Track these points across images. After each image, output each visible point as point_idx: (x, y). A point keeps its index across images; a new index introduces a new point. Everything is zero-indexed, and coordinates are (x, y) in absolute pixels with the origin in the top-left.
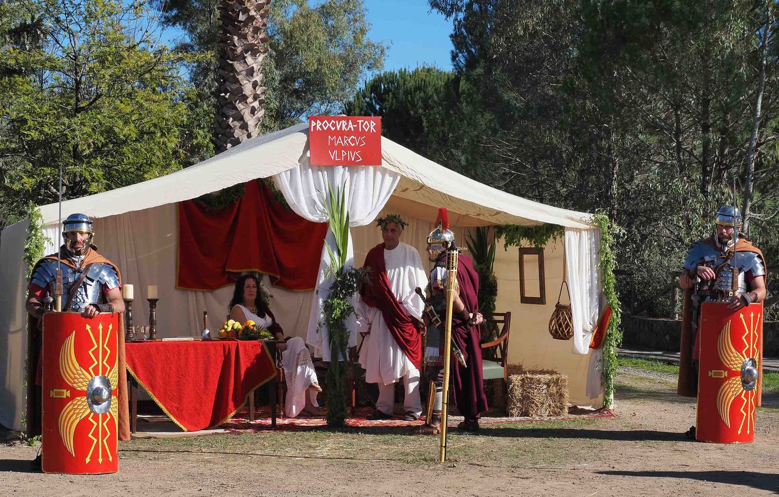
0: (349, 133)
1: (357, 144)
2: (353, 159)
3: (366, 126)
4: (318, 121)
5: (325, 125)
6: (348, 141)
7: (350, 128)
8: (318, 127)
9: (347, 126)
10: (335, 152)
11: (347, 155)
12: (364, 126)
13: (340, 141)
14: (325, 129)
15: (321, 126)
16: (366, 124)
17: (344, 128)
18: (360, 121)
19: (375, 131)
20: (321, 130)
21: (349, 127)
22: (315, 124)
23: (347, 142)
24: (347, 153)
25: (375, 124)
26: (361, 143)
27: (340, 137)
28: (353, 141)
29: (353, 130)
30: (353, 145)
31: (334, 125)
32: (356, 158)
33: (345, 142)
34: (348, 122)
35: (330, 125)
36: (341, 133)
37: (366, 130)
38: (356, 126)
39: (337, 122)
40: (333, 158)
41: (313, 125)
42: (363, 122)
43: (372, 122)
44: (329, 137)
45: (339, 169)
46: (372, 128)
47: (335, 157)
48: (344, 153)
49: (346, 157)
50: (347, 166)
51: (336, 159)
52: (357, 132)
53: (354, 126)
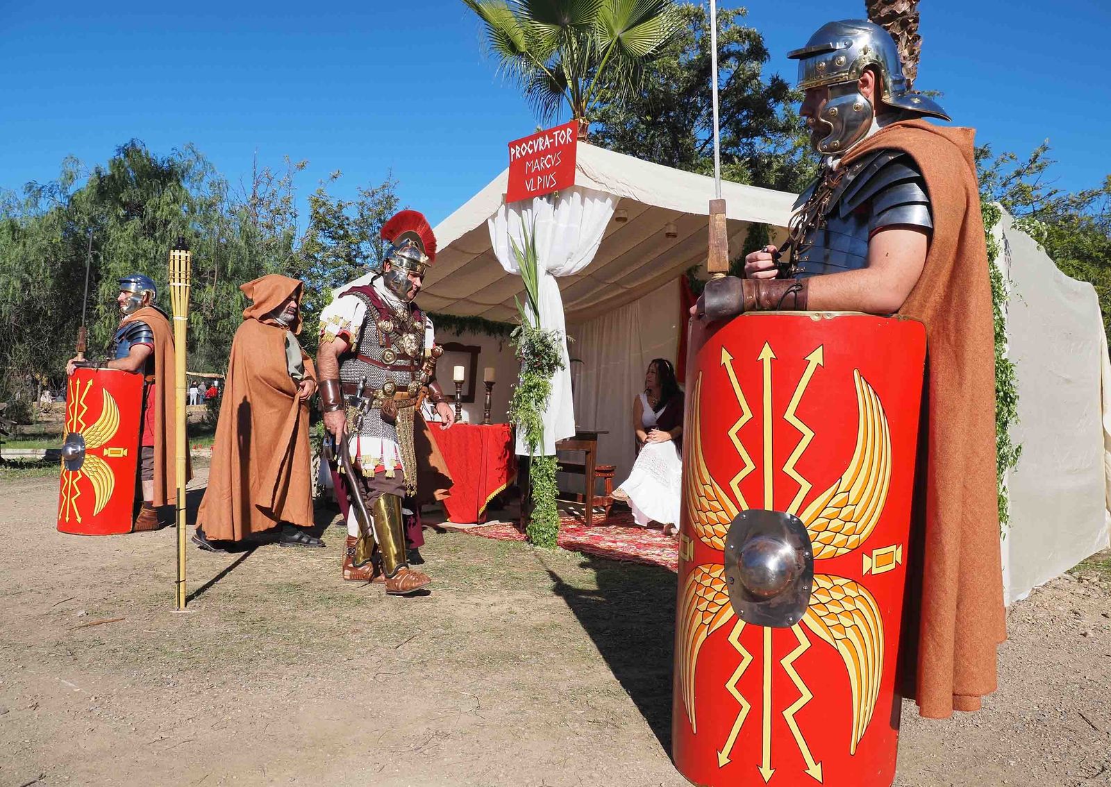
0: (544, 153)
1: (553, 164)
2: (548, 186)
3: (562, 137)
4: (517, 147)
5: (524, 148)
6: (545, 162)
7: (547, 146)
8: (518, 155)
9: (543, 145)
10: (532, 180)
11: (543, 181)
12: (560, 139)
13: (537, 165)
14: (524, 154)
15: (520, 153)
16: (563, 134)
17: (541, 147)
18: (556, 133)
19: (571, 141)
20: (520, 157)
21: (546, 144)
22: (514, 151)
23: (544, 164)
24: (543, 179)
25: (571, 131)
26: (557, 160)
27: (537, 161)
28: (549, 161)
29: (549, 147)
30: (548, 167)
31: (532, 147)
32: (552, 182)
33: (542, 165)
34: (544, 138)
35: (528, 148)
36: (538, 155)
37: (562, 143)
39: (534, 141)
40: (528, 189)
41: (512, 154)
42: (559, 132)
43: (568, 129)
44: (527, 163)
45: (536, 201)
46: (568, 138)
47: (530, 188)
48: (540, 180)
49: (542, 183)
50: (545, 196)
51: (532, 190)
52: (553, 149)
53: (551, 141)
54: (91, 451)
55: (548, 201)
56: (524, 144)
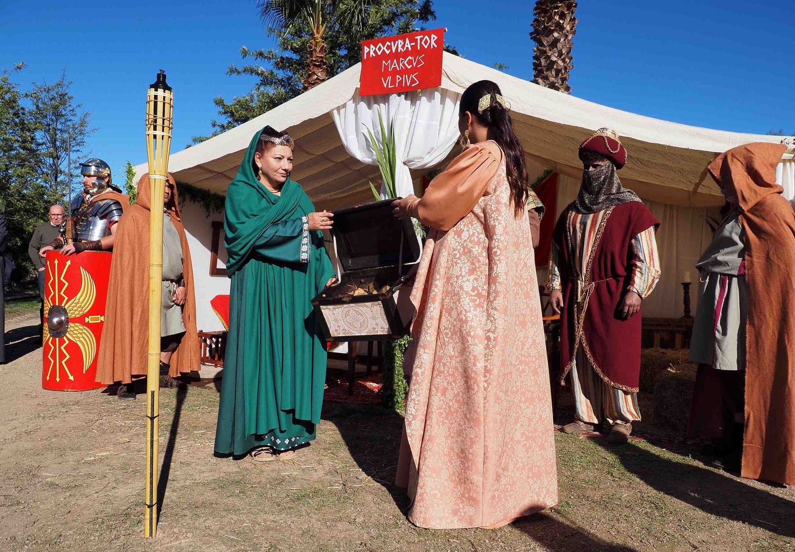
0: (406, 54)
1: (415, 65)
2: (408, 84)
3: (426, 42)
4: (372, 46)
5: (380, 48)
6: (405, 63)
7: (407, 48)
8: (372, 53)
9: (403, 47)
10: (389, 78)
11: (402, 80)
12: (423, 43)
13: (395, 65)
14: (379, 53)
15: (375, 52)
16: (426, 39)
17: (400, 49)
18: (418, 38)
19: (436, 46)
20: (374, 55)
21: (406, 46)
22: (368, 50)
23: (404, 65)
24: (402, 77)
25: (436, 38)
26: (419, 62)
27: (395, 61)
28: (410, 62)
29: (410, 49)
30: (409, 67)
31: (389, 47)
32: (413, 81)
33: (401, 65)
34: (405, 41)
35: (385, 49)
36: (397, 55)
37: (426, 47)
38: (414, 44)
39: (392, 43)
40: (385, 86)
41: (366, 52)
42: (422, 36)
43: (433, 36)
44: (384, 62)
45: (394, 98)
46: (433, 43)
47: (388, 85)
48: (399, 79)
49: (401, 83)
50: (403, 93)
51: (390, 87)
52: (414, 52)
53: (412, 44)
54: (75, 320)
55: (406, 99)
56: (380, 44)
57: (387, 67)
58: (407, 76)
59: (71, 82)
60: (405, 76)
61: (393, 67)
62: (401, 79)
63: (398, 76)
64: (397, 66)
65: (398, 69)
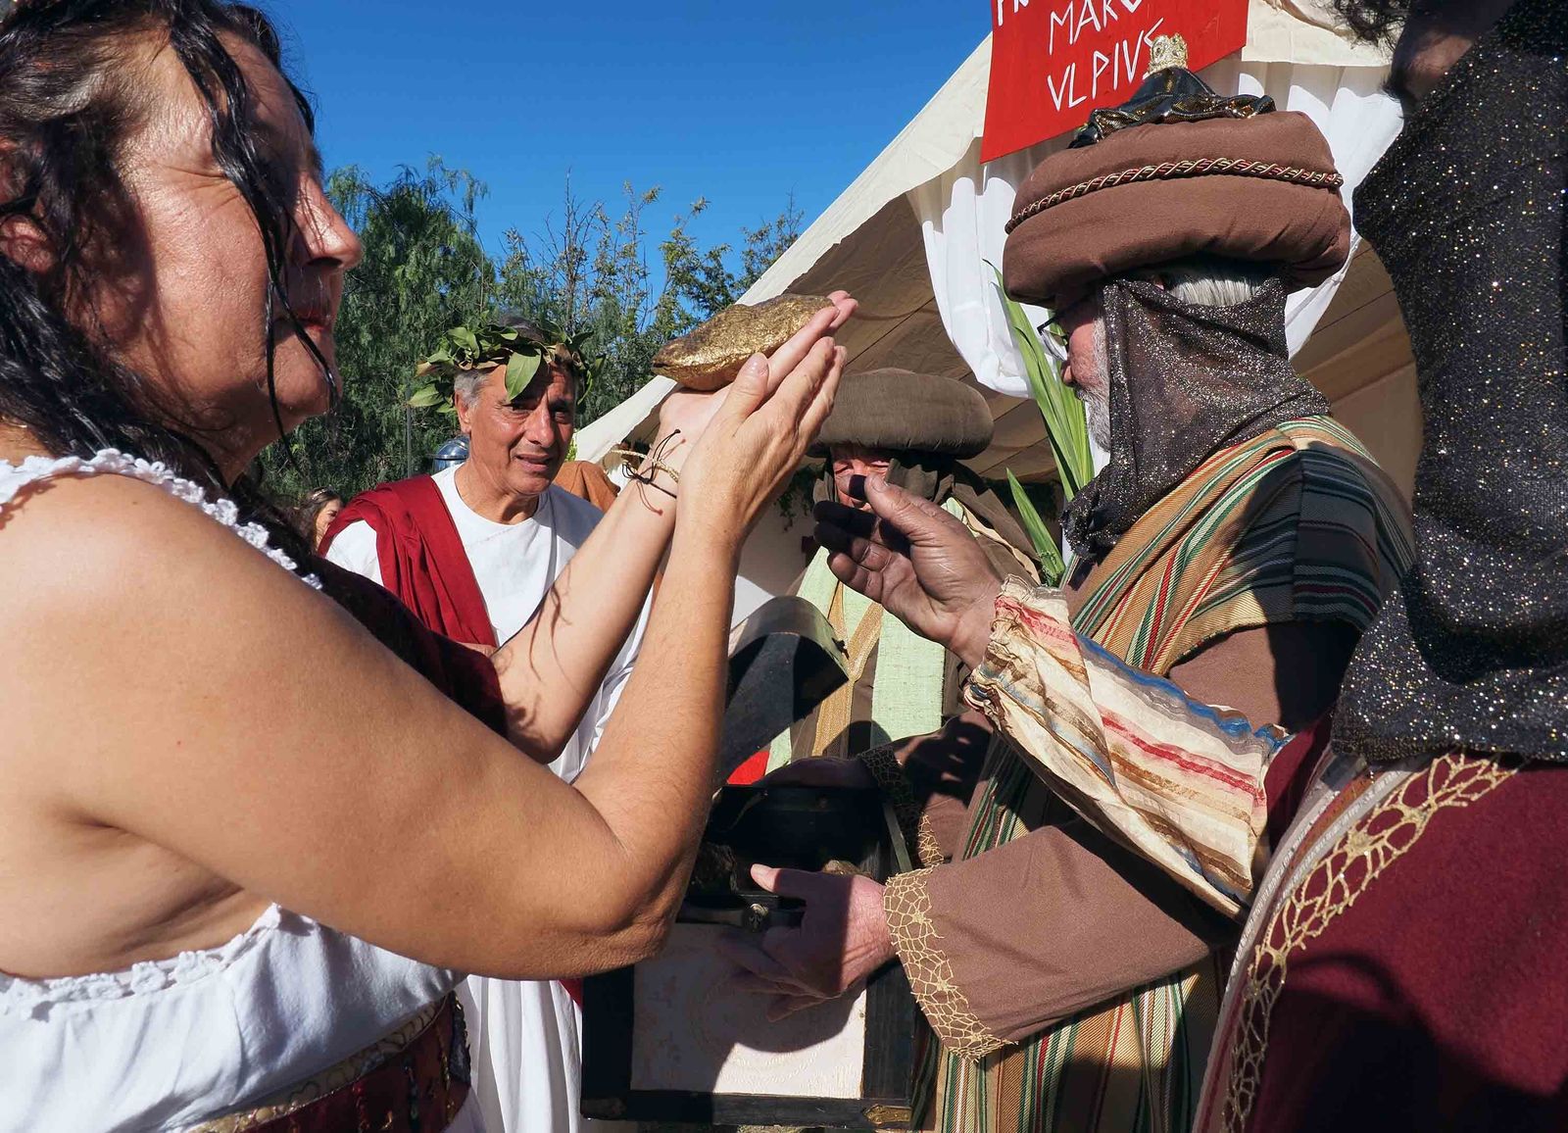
2: (1131, 76)
10: (1071, 70)
11: (1111, 63)
13: (1087, 15)
20: (1025, 3)
23: (1115, 4)
24: (1110, 56)
30: (1133, 7)
33: (1106, 8)
40: (1058, 104)
44: (1053, 15)
47: (1065, 97)
48: (1100, 64)
49: (1106, 77)
51: (1071, 105)
57: (1062, 32)
58: (1125, 43)
59: (803, 213)
60: (1121, 48)
61: (1081, 24)
62: (1106, 60)
63: (1097, 54)
64: (1094, 17)
65: (1098, 28)
